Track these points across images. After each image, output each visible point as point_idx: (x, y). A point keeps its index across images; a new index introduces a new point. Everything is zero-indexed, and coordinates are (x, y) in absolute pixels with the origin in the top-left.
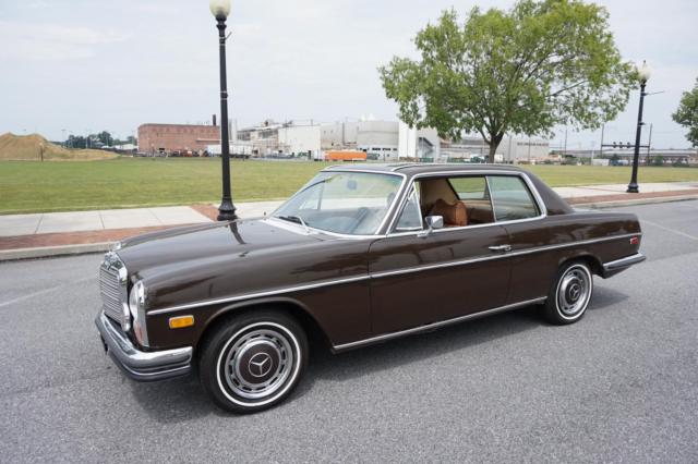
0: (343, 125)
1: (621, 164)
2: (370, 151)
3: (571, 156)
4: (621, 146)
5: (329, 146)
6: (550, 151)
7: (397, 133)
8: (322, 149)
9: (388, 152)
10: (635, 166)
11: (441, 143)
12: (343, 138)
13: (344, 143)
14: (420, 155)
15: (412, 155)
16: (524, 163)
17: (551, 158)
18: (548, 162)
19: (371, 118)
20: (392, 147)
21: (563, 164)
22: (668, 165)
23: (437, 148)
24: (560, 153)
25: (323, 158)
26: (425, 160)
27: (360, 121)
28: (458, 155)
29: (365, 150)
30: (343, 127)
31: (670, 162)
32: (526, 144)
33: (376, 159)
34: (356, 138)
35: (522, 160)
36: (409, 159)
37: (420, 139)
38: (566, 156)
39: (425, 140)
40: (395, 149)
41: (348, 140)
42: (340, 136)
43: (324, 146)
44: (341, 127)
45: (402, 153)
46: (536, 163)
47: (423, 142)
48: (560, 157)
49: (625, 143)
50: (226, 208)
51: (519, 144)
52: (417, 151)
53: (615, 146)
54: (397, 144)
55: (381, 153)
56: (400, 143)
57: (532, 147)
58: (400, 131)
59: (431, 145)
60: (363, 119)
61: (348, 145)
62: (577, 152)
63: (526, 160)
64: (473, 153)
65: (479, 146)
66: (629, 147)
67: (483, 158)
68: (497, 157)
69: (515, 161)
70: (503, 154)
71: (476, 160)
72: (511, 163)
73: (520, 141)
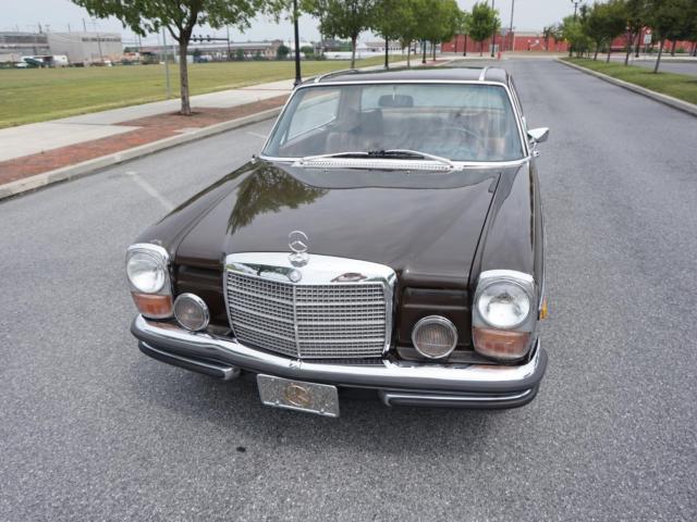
1: (206, 61)
3: (149, 54)
4: (201, 40)
6: (124, 46)
10: (298, 59)
16: (97, 64)
17: (128, 57)
18: (126, 63)
21: (145, 63)
22: (249, 60)
24: (136, 50)
31: (249, 56)
32: (94, 40)
35: (96, 60)
38: (143, 54)
46: (113, 64)
48: (137, 55)
49: (204, 36)
51: (84, 40)
53: (195, 40)
57: (102, 43)
62: (156, 48)
63: (98, 60)
64: (24, 54)
65: (31, 45)
66: (209, 40)
67: (41, 60)
68: (60, 59)
69: (85, 62)
70: (66, 54)
71: (32, 64)
72: (81, 65)
73: (85, 36)
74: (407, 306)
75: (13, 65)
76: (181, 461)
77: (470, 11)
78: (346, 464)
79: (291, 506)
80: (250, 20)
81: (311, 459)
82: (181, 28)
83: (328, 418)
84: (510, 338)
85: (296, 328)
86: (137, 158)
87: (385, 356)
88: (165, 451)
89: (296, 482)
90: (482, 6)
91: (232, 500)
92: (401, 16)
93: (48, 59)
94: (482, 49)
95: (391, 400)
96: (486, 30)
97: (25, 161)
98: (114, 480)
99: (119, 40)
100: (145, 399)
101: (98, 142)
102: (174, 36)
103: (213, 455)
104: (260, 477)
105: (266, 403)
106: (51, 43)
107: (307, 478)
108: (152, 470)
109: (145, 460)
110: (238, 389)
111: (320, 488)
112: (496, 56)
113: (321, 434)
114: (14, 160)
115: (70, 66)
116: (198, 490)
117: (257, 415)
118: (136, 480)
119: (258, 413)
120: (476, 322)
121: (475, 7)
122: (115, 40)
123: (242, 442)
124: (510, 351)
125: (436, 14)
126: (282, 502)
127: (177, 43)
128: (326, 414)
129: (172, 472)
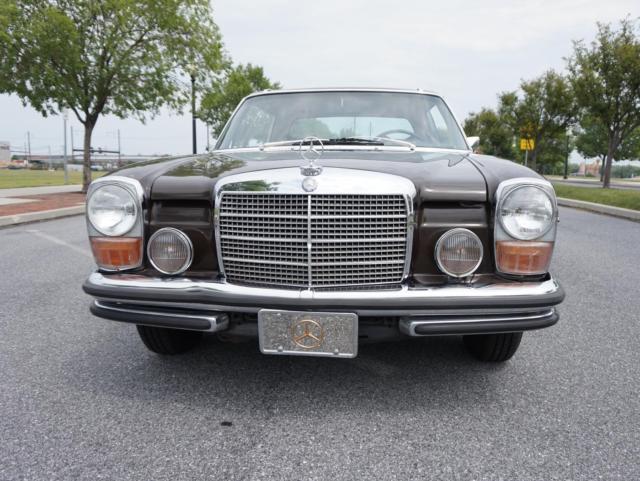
1: (96, 170)
6: (12, 154)
17: (15, 164)
21: (32, 169)
24: (25, 158)
38: (32, 162)
48: (26, 162)
66: (100, 152)
74: (425, 225)
76: (151, 441)
78: (358, 424)
79: (311, 468)
81: (316, 424)
82: (87, 112)
84: (535, 249)
85: (309, 248)
86: (37, 221)
88: (126, 435)
89: (307, 444)
91: (231, 471)
95: (417, 329)
98: (59, 469)
99: (8, 148)
100: (87, 390)
102: (80, 119)
103: (192, 432)
104: (259, 446)
105: (265, 351)
107: (317, 441)
108: (111, 455)
109: (100, 445)
110: (205, 374)
111: (339, 449)
113: (318, 403)
116: (182, 466)
117: (235, 394)
118: (90, 466)
119: (236, 391)
120: (499, 237)
122: (3, 148)
123: (226, 418)
126: (298, 465)
128: (341, 355)
129: (141, 452)
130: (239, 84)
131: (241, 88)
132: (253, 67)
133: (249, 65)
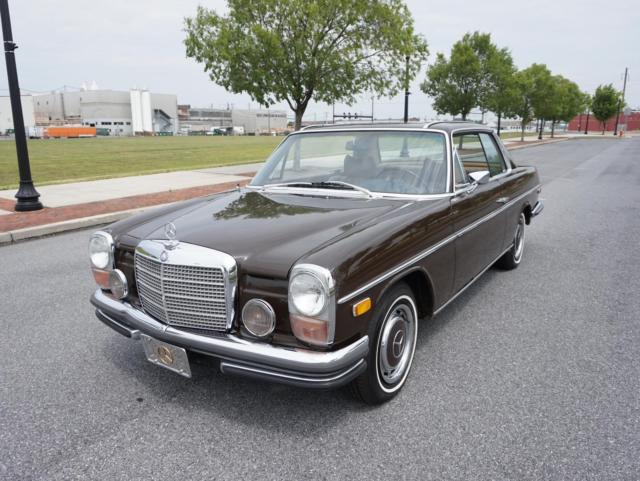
0: (62, 95)
2: (99, 126)
4: (350, 117)
5: (47, 120)
6: (288, 121)
7: (129, 105)
8: (37, 125)
9: (121, 127)
11: (179, 116)
12: (64, 111)
13: (65, 117)
14: (158, 128)
15: (149, 129)
16: (265, 134)
19: (94, 87)
20: (125, 121)
23: (175, 121)
25: (41, 135)
26: (163, 133)
27: (82, 90)
28: (198, 128)
29: (92, 125)
30: (62, 98)
32: (266, 115)
33: (108, 134)
34: (80, 111)
35: (264, 131)
36: (145, 134)
37: (156, 111)
39: (161, 112)
40: (129, 124)
41: (69, 113)
42: (59, 110)
43: (40, 120)
44: (59, 97)
45: (137, 127)
46: (277, 134)
47: (159, 115)
50: (26, 194)
51: (258, 115)
52: (153, 124)
53: (345, 117)
54: (130, 117)
55: (113, 128)
56: (134, 115)
57: (272, 119)
58: (133, 102)
59: (168, 117)
60: (85, 87)
61: (71, 119)
63: (266, 131)
64: (214, 125)
65: (219, 118)
66: (356, 117)
67: (225, 130)
68: (238, 129)
69: (257, 133)
70: (244, 126)
71: (218, 133)
72: (253, 134)
73: (260, 112)
74: (246, 290)
75: (204, 133)
76: (95, 399)
77: (592, 94)
80: (355, 96)
81: (181, 415)
82: (298, 101)
83: (184, 377)
84: (313, 324)
85: (163, 298)
87: (229, 331)
89: (157, 428)
90: (606, 88)
92: (508, 95)
93: (230, 129)
94: (605, 128)
95: (225, 367)
96: (609, 110)
97: (155, 196)
99: (284, 116)
101: (215, 186)
102: (292, 107)
103: (119, 399)
104: (135, 420)
105: (149, 359)
106: (233, 117)
112: (619, 134)
114: (148, 195)
115: (245, 134)
116: (89, 419)
120: (291, 310)
121: (599, 90)
122: (282, 116)
123: (145, 396)
124: (316, 337)
125: (553, 94)
127: (293, 113)
130: (462, 55)
131: (464, 58)
132: (480, 34)
133: (476, 33)
